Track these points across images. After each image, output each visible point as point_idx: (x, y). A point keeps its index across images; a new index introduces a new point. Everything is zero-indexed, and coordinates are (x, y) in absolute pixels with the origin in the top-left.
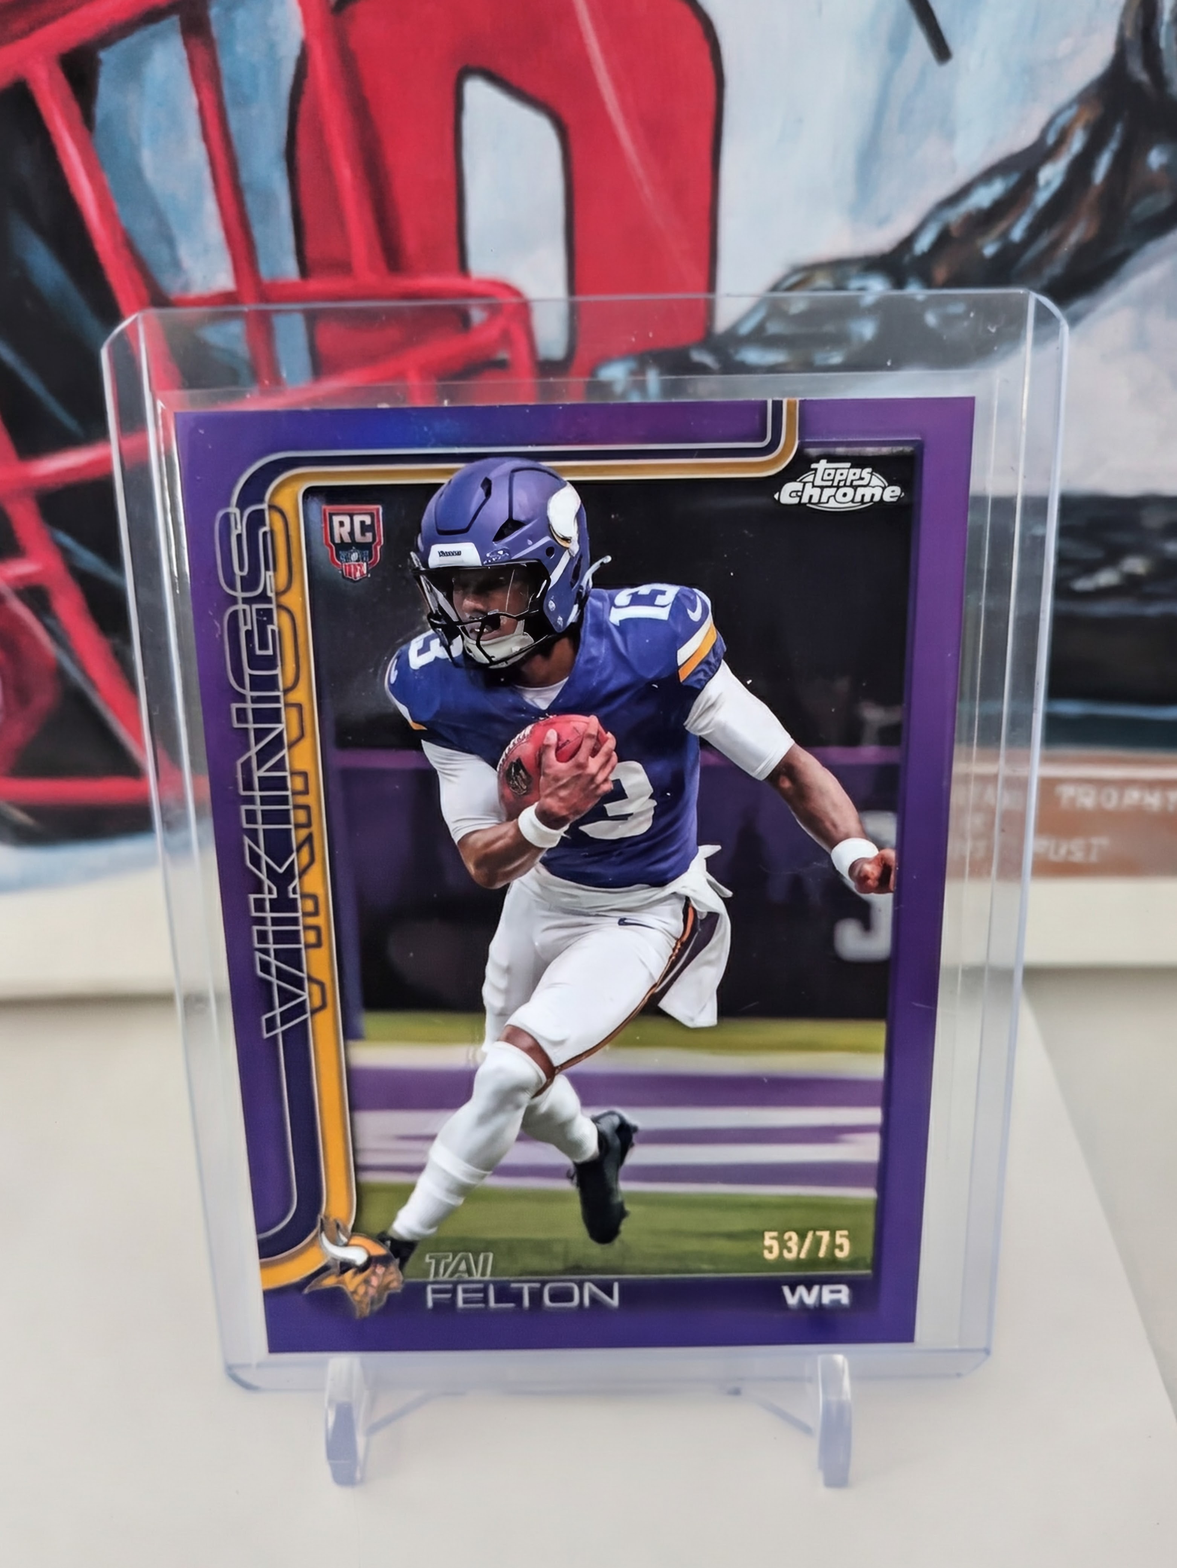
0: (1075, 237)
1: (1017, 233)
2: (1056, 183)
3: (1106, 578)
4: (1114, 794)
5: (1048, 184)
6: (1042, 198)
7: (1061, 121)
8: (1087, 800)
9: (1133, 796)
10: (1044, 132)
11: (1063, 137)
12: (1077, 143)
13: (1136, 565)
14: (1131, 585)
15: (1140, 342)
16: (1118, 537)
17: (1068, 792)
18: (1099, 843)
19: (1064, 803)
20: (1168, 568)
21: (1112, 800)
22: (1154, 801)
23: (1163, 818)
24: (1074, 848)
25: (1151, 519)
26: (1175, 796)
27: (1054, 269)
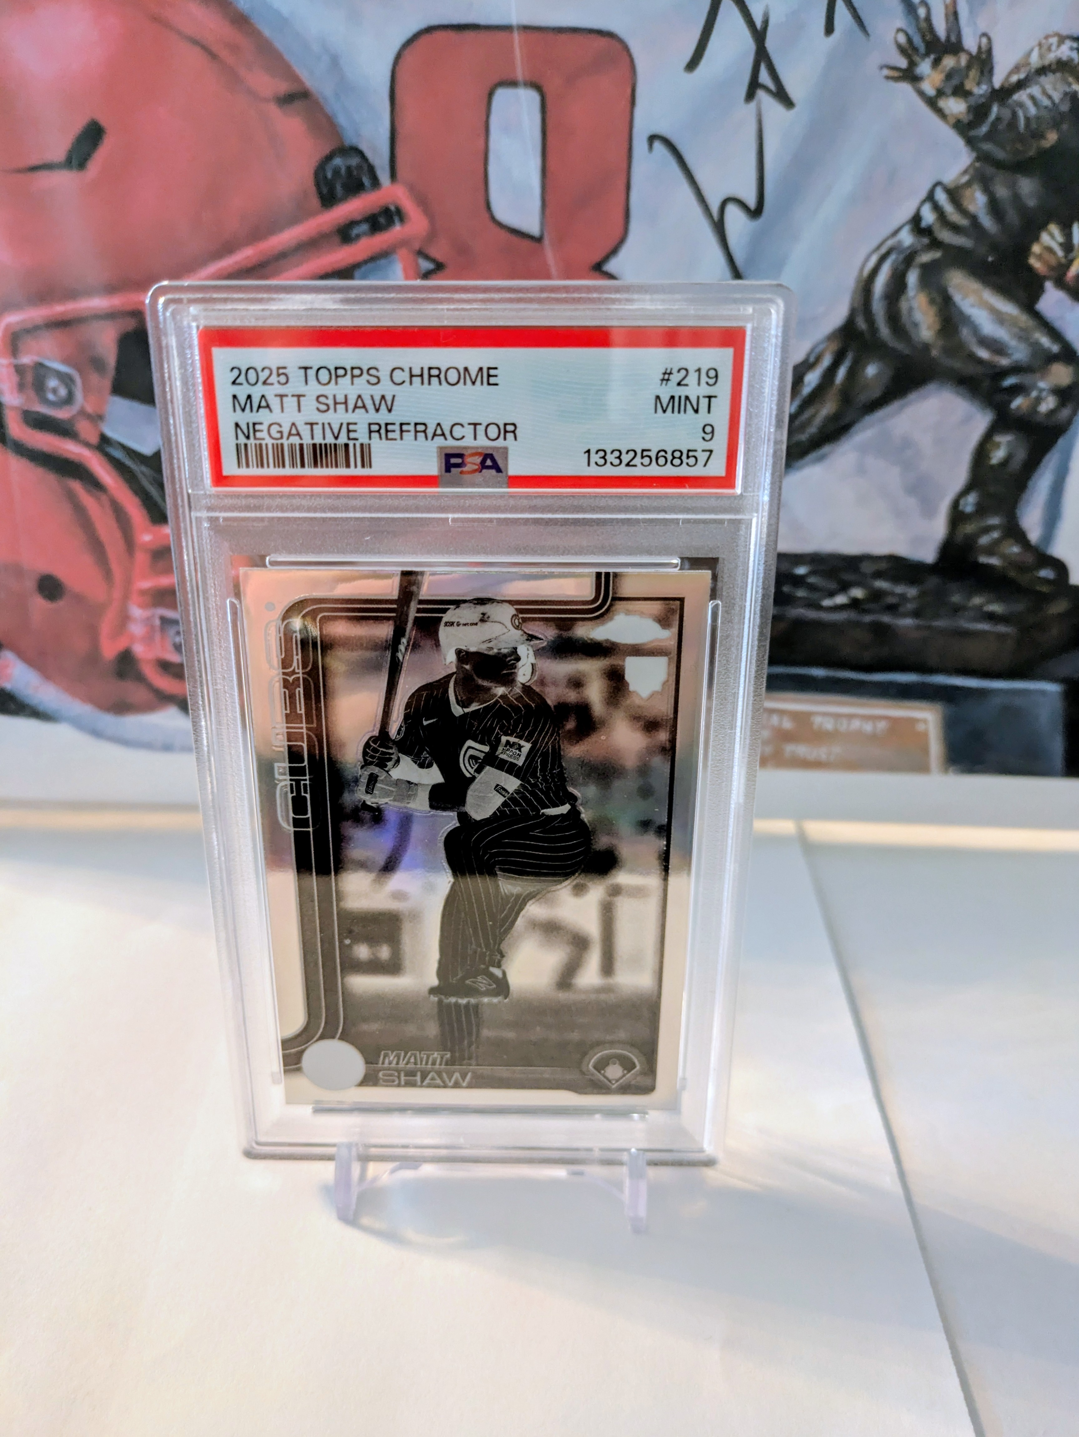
0: (825, 412)
2: (814, 383)
3: (840, 599)
4: (845, 722)
5: (810, 382)
6: (808, 388)
7: (818, 350)
8: (829, 725)
9: (856, 724)
10: (809, 355)
11: (818, 359)
13: (858, 593)
14: (855, 604)
15: (861, 470)
16: (848, 577)
17: (818, 720)
18: (837, 750)
19: (815, 727)
20: (876, 596)
21: (844, 726)
22: (868, 727)
23: (873, 737)
24: (821, 752)
25: (867, 568)
26: (882, 725)
27: (812, 430)
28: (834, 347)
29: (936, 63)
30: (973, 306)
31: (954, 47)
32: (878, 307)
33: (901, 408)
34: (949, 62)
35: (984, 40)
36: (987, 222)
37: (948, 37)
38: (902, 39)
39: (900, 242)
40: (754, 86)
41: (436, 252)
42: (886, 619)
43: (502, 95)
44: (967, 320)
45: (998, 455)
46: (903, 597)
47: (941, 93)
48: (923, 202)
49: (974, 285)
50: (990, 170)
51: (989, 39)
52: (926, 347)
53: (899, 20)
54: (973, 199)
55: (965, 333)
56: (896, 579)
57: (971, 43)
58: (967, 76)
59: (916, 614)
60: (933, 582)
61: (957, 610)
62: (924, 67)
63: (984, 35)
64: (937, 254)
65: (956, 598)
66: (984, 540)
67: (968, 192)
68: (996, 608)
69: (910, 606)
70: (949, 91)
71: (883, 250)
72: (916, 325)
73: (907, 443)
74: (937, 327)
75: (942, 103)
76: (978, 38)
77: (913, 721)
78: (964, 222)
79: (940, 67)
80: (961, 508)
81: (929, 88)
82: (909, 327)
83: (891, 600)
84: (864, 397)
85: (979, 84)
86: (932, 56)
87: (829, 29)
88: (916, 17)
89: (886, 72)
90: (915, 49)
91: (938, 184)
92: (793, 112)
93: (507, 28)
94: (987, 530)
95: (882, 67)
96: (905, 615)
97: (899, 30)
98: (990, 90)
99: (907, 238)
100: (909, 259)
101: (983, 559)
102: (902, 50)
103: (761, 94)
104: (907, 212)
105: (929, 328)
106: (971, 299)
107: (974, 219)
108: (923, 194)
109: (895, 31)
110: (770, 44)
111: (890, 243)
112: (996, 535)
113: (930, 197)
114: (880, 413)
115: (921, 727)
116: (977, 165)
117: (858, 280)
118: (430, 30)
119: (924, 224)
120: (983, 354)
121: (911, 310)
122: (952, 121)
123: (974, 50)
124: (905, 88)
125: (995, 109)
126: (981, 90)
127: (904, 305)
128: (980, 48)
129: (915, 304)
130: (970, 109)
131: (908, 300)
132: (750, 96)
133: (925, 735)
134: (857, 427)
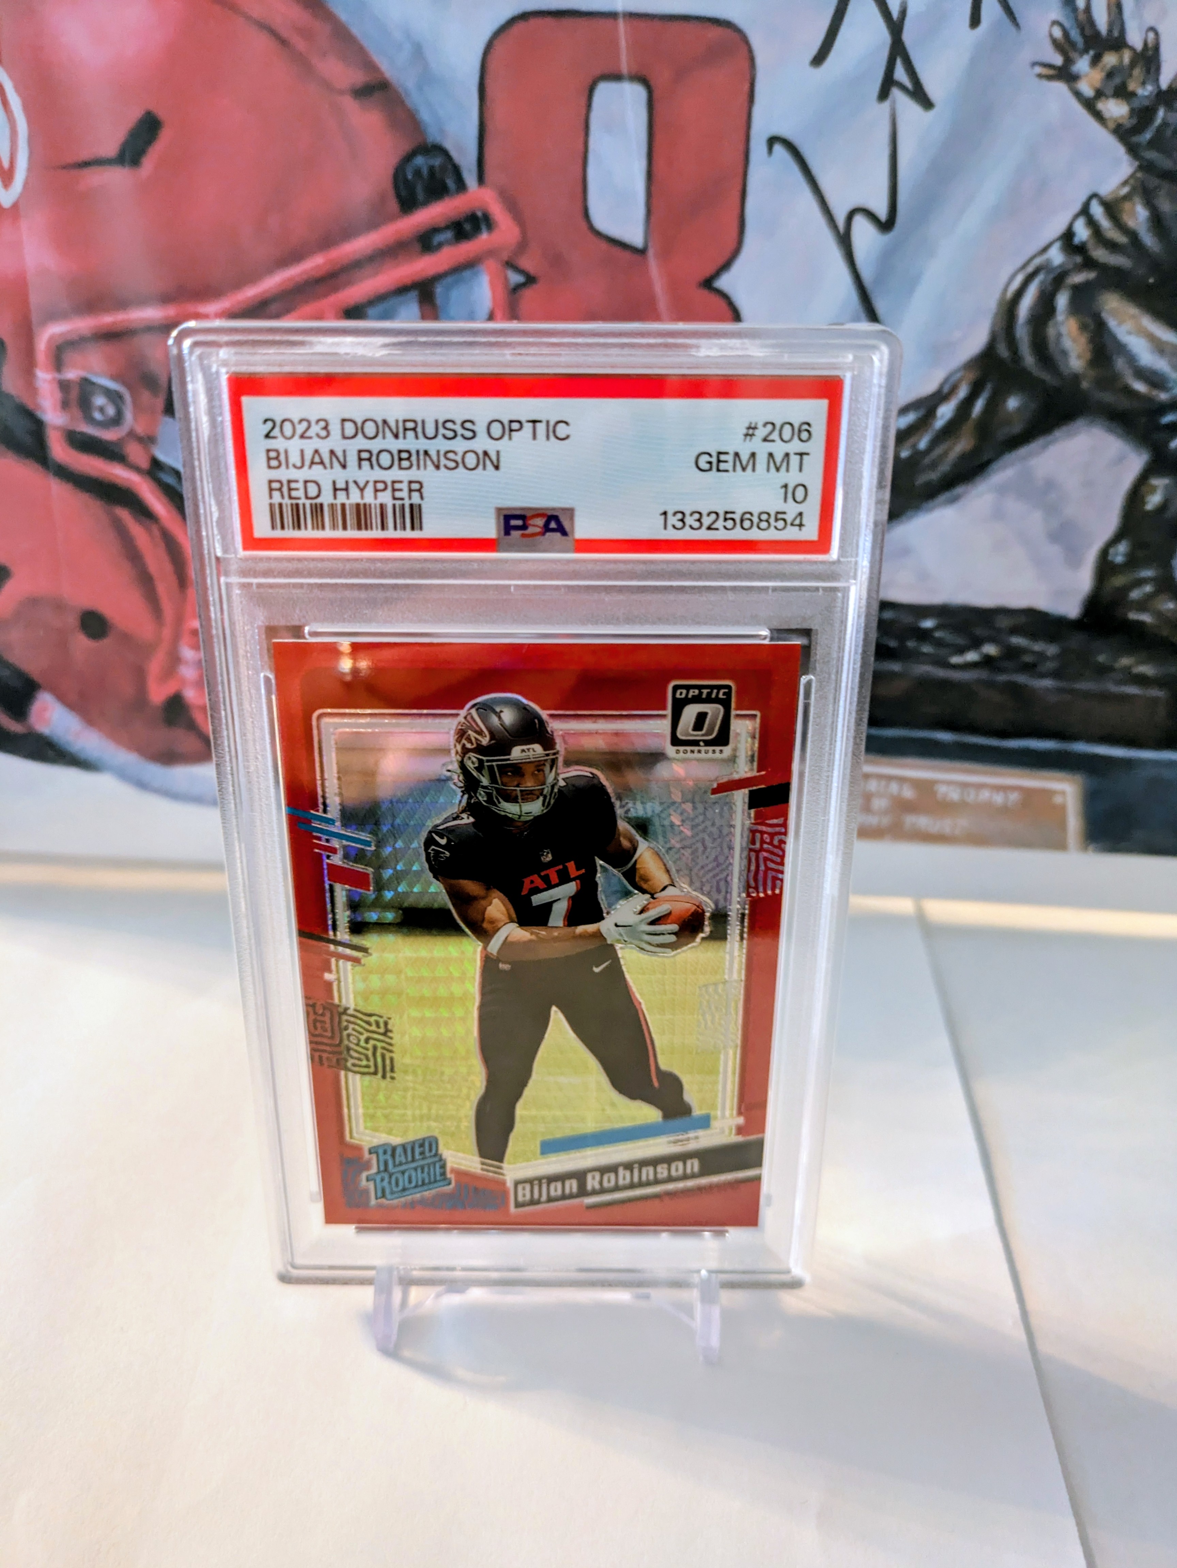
0: (958, 448)
1: (923, 444)
2: (948, 416)
3: (972, 656)
4: (973, 792)
5: (942, 416)
6: (939, 423)
7: (952, 380)
8: (954, 795)
9: (985, 795)
10: (942, 385)
11: (954, 389)
12: (963, 392)
13: (991, 649)
14: (987, 662)
15: (998, 514)
16: (979, 631)
17: (942, 789)
18: (962, 823)
19: (939, 796)
20: (1011, 653)
21: (971, 797)
22: (999, 799)
23: (1004, 810)
24: (945, 825)
25: (1002, 622)
26: (1014, 797)
27: (945, 467)
28: (971, 376)
29: (1096, 61)
30: (1129, 333)
31: (1118, 43)
32: (1022, 332)
33: (1045, 447)
34: (1110, 59)
35: (1151, 35)
36: (1149, 240)
37: (1110, 31)
38: (1057, 33)
39: (1048, 261)
40: (888, 84)
41: (527, 263)
42: (1021, 679)
43: (604, 90)
44: (1122, 349)
45: (1154, 501)
46: (1041, 655)
47: (1100, 94)
48: (1076, 217)
49: (1132, 310)
50: (1153, 182)
51: (1157, 34)
52: (1076, 378)
53: (1056, 12)
54: (1133, 213)
55: (1120, 364)
56: (1034, 636)
57: (1135, 38)
58: (1131, 75)
59: (1056, 674)
60: (1076, 640)
61: (1103, 671)
62: (1082, 65)
63: (1152, 29)
64: (1091, 275)
65: (1101, 658)
66: (1135, 594)
67: (1127, 206)
68: (1146, 670)
69: (1050, 665)
70: (1109, 91)
71: (1030, 269)
72: (1064, 353)
73: (1050, 485)
74: (1088, 356)
75: (1100, 106)
76: (1144, 32)
77: (1050, 793)
78: (1122, 239)
79: (1101, 65)
80: (1110, 558)
81: (1086, 88)
82: (1057, 357)
83: (1028, 659)
84: (1003, 433)
85: (1144, 83)
86: (1092, 53)
87: (975, 20)
88: (1075, 9)
89: (1038, 70)
90: (1073, 45)
91: (1095, 195)
92: (931, 114)
93: (612, 15)
94: (1140, 582)
95: (1034, 64)
96: (1042, 676)
97: (1055, 23)
98: (1156, 92)
99: (1056, 256)
100: (1059, 279)
101: (1133, 616)
102: (1057, 45)
103: (896, 92)
104: (1058, 227)
105: (1079, 357)
106: (1128, 326)
107: (1133, 236)
108: (1077, 207)
109: (1049, 23)
110: (908, 37)
111: (1037, 261)
112: (1148, 589)
113: (1085, 211)
114: (1023, 451)
115: (1058, 800)
116: (1139, 175)
117: (1002, 301)
118: (524, 16)
119: (1077, 240)
120: (1140, 387)
121: (1059, 335)
122: (1112, 125)
123: (1139, 46)
124: (1060, 87)
125: (1161, 113)
126: (1146, 91)
127: (1051, 332)
128: (1146, 44)
129: (1064, 330)
130: (1132, 111)
131: (1056, 324)
132: (884, 94)
133: (1063, 808)
134: (995, 466)
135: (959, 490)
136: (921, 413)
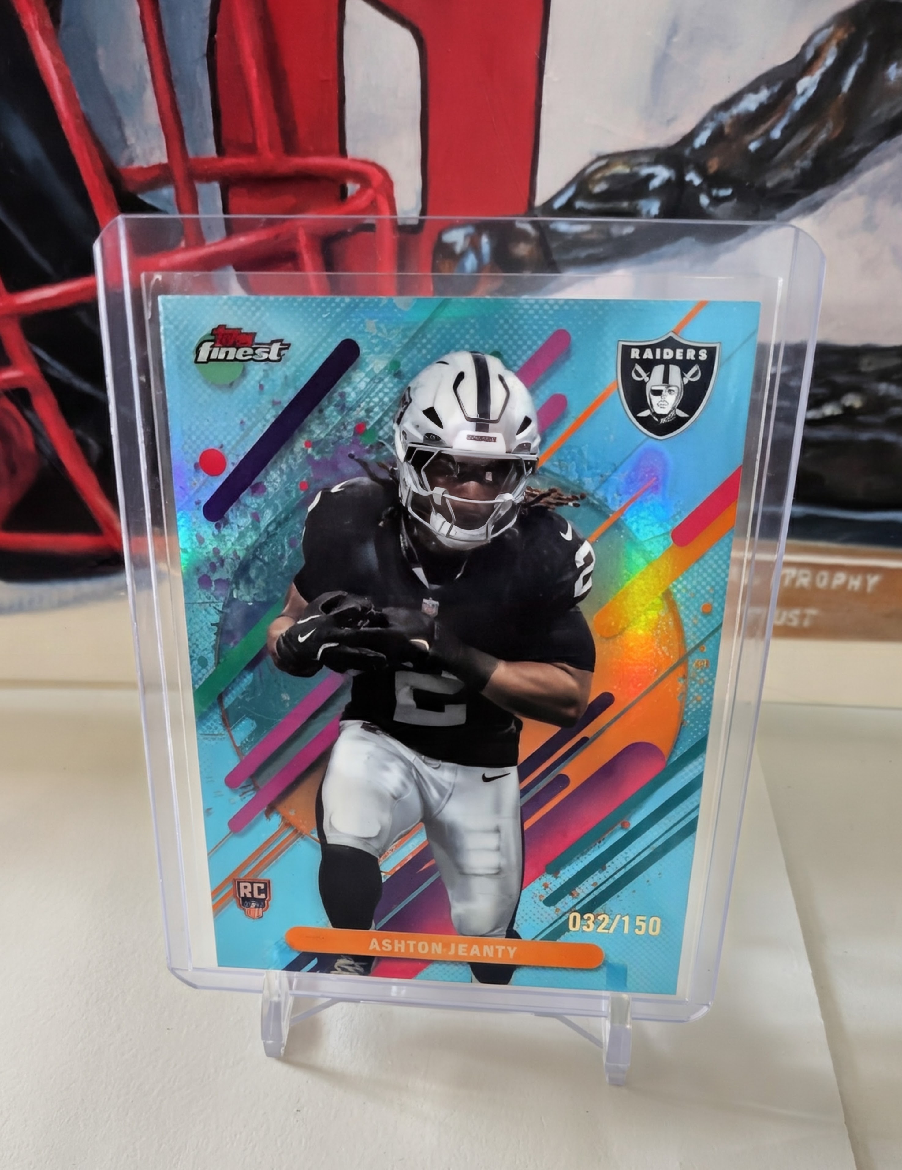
0: (822, 136)
1: (776, 134)
2: (811, 92)
3: (829, 410)
4: (825, 574)
5: (804, 92)
6: (798, 104)
7: (818, 40)
8: (804, 580)
9: (839, 579)
10: (804, 47)
11: (818, 54)
12: (831, 57)
13: (853, 401)
14: (847, 416)
16: (840, 379)
18: (812, 612)
20: (876, 405)
21: (823, 581)
22: (856, 583)
23: (862, 597)
24: (794, 616)
25: (866, 365)
26: (873, 580)
27: (803, 163)
28: (842, 34)
42: (889, 436)
83: (896, 410)
134: (869, 158)
135: (820, 194)
136: (776, 89)
